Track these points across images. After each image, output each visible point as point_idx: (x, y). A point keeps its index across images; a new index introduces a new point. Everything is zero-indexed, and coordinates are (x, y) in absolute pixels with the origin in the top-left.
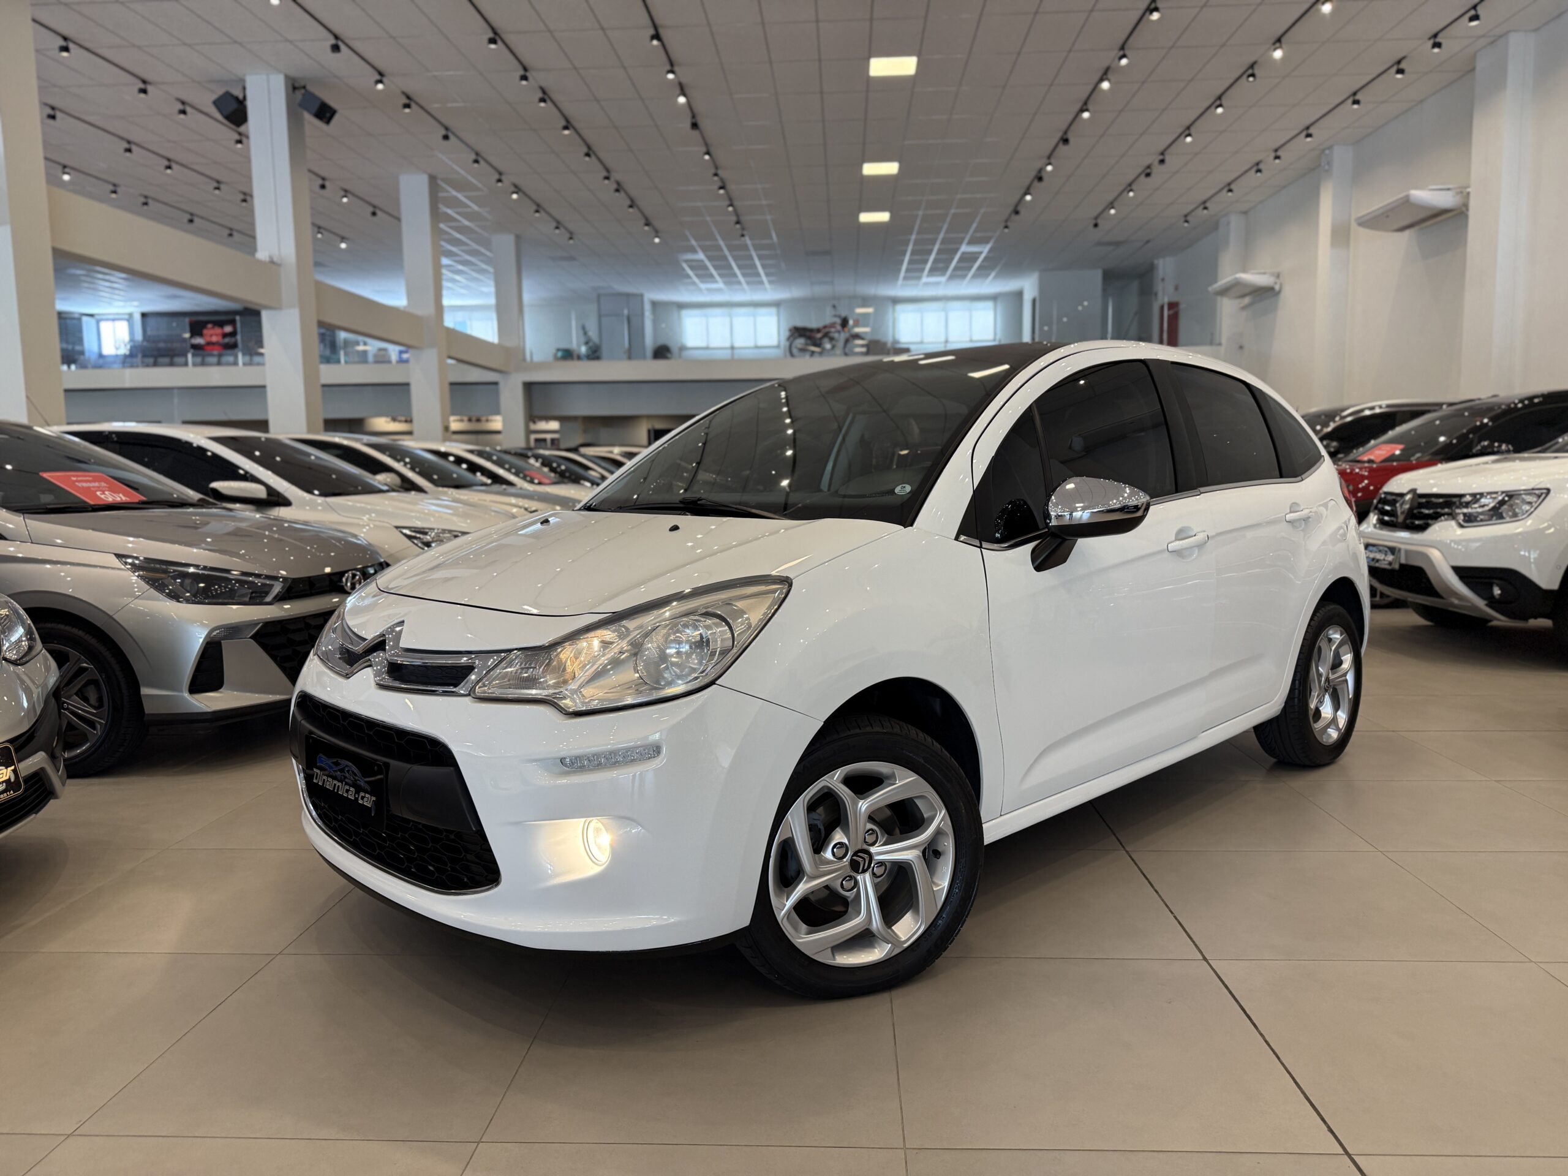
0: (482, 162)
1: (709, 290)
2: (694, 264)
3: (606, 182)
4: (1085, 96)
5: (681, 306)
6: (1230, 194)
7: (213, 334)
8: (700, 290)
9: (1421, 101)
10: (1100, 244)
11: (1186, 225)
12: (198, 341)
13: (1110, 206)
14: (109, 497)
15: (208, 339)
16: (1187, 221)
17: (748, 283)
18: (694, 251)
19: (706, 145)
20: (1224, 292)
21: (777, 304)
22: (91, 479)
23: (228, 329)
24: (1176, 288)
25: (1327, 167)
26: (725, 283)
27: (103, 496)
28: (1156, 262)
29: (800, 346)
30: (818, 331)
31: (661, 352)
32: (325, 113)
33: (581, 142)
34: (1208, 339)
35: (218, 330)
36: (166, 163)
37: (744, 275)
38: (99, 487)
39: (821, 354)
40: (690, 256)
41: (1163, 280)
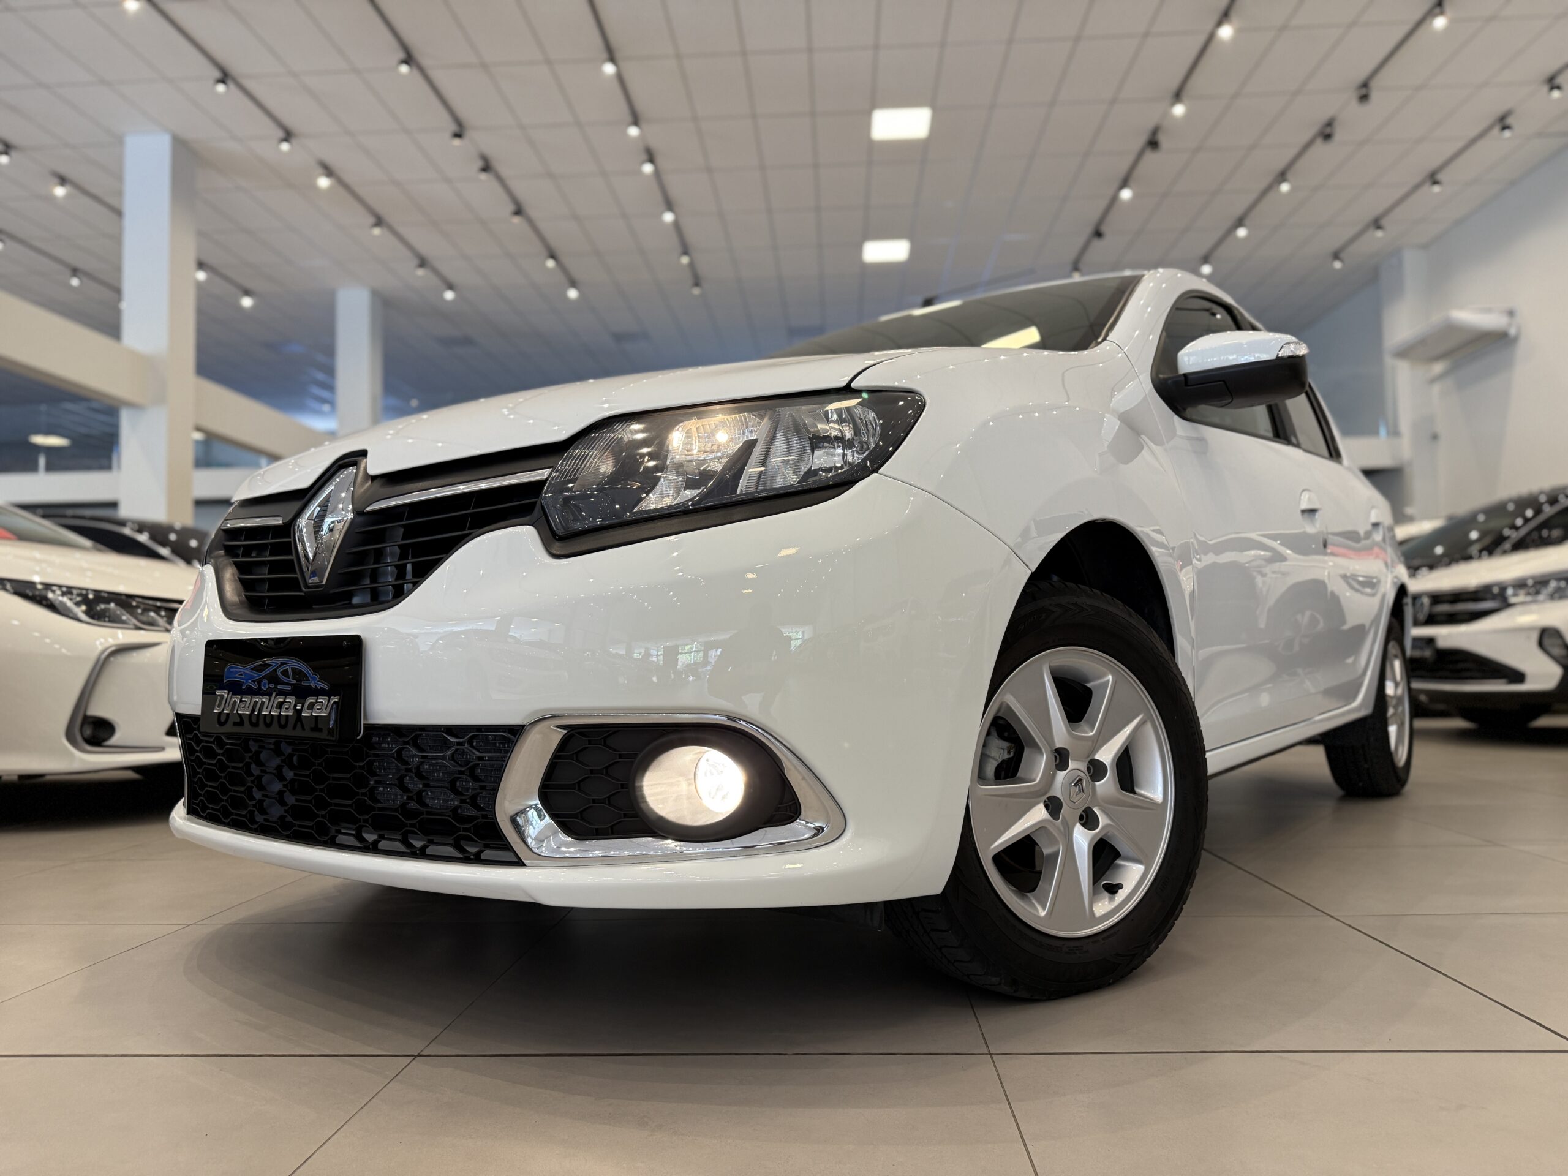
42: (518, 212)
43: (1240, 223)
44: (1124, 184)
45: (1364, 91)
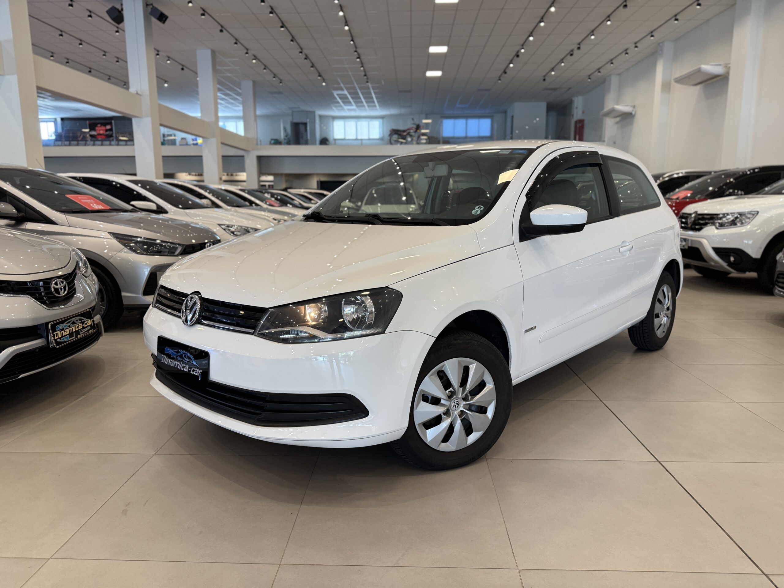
0: (239, 44)
1: (349, 110)
2: (342, 96)
3: (301, 54)
4: (542, 14)
5: (334, 118)
6: (612, 65)
7: (101, 130)
8: (343, 109)
9: (708, 20)
10: (546, 89)
11: (589, 80)
12: (93, 133)
14: (97, 207)
15: (98, 132)
16: (590, 78)
17: (368, 106)
18: (341, 89)
19: (352, 37)
20: (608, 114)
21: (382, 117)
22: (86, 198)
23: (108, 127)
24: (583, 112)
25: (660, 52)
26: (357, 106)
27: (93, 206)
28: (573, 99)
29: (395, 139)
30: (404, 131)
31: (324, 141)
32: (162, 18)
33: (289, 34)
34: (599, 139)
35: (103, 128)
36: (79, 42)
37: (367, 102)
38: (91, 202)
39: (406, 143)
40: (340, 92)
41: (577, 108)
42: (312, 67)
43: (552, 70)
44: (510, 63)
45: (578, 46)
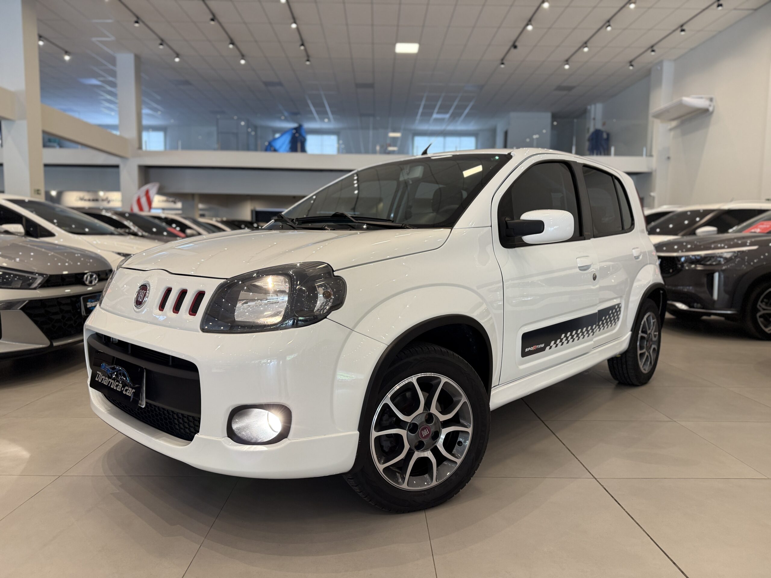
10: (560, 88)
11: (631, 68)
13: (585, 45)
16: (632, 65)
21: (337, 132)
24: (605, 123)
28: (589, 107)
41: (594, 119)
42: (214, 19)
